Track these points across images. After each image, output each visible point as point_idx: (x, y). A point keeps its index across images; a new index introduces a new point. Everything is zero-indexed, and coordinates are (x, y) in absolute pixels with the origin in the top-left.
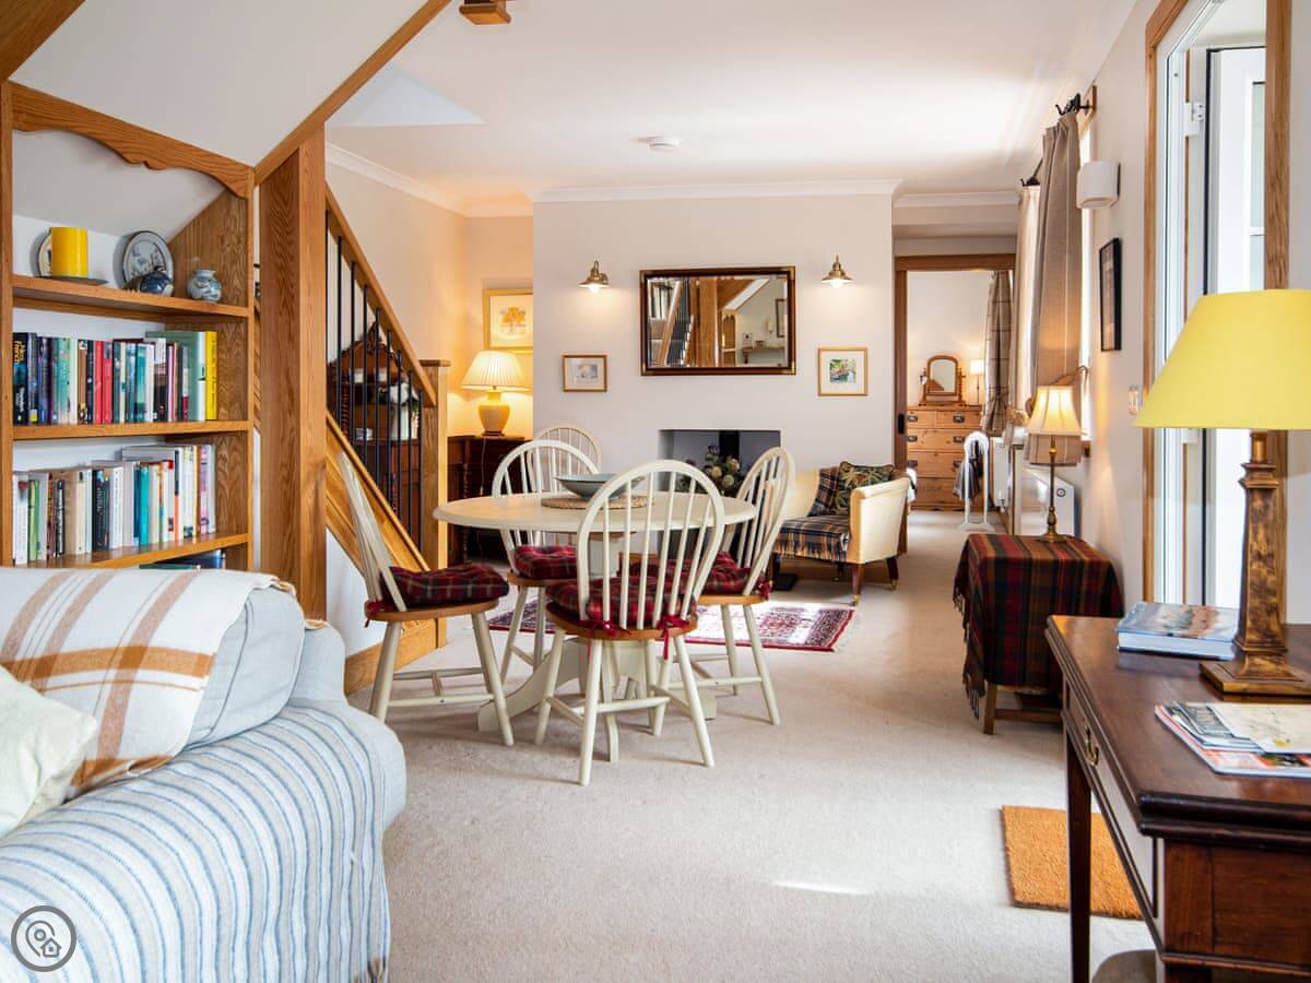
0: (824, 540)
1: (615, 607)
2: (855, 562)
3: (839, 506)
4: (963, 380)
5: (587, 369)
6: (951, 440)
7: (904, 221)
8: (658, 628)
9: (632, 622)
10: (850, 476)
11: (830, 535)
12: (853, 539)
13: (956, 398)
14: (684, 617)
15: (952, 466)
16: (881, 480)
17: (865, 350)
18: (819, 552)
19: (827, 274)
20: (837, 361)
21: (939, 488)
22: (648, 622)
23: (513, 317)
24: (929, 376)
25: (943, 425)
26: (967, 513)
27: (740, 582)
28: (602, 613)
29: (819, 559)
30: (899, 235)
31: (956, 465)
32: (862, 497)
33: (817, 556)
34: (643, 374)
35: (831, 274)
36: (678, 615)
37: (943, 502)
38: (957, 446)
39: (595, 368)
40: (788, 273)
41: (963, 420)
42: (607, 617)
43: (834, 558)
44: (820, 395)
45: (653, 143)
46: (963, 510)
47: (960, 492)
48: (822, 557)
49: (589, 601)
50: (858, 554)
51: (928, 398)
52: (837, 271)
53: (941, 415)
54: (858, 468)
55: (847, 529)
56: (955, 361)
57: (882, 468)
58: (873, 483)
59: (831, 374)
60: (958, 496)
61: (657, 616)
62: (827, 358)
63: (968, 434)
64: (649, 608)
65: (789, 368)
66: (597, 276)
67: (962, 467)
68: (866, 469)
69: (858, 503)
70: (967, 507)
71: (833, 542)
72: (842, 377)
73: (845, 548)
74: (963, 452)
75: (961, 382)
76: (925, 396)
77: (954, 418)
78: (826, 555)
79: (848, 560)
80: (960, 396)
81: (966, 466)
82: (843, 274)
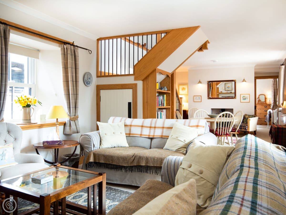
0: (243, 127)
1: (219, 132)
2: (248, 131)
3: (245, 122)
4: (266, 99)
5: (198, 98)
6: (264, 111)
7: (256, 71)
8: (226, 135)
9: (222, 134)
10: (247, 116)
11: (244, 126)
12: (248, 127)
13: (265, 103)
14: (229, 134)
15: (264, 116)
16: (253, 117)
17: (249, 94)
18: (242, 129)
19: (242, 81)
20: (244, 96)
21: (261, 121)
22: (224, 135)
23: (183, 89)
24: (259, 98)
25: (262, 108)
26: (268, 125)
27: (235, 130)
28: (217, 133)
29: (242, 131)
30: (256, 73)
31: (265, 116)
32: (250, 120)
33: (241, 130)
34: (208, 99)
35: (243, 81)
36: (228, 134)
37: (262, 123)
38: (265, 112)
39: (199, 98)
40: (235, 81)
41: (266, 107)
42: (218, 133)
43: (245, 130)
44: (241, 102)
45: (214, 61)
46: (267, 125)
47: (266, 121)
48: (242, 130)
49: (216, 131)
50: (249, 130)
51: (259, 103)
52: (244, 80)
53: (262, 106)
54: (248, 115)
55: (247, 125)
56: (265, 95)
57: (253, 115)
58: (251, 118)
59: (243, 99)
60: (266, 122)
61: (225, 134)
62: (242, 96)
63: (268, 110)
64: (224, 133)
65: (235, 98)
66: (200, 82)
67: (267, 116)
68: (250, 115)
69: (249, 121)
70: (268, 124)
71: (244, 128)
72: (245, 99)
73: (247, 129)
74: (267, 113)
75: (266, 100)
76: (258, 102)
77: (265, 107)
78: (243, 130)
79: (247, 131)
80: (266, 102)
81: (268, 116)
82: (245, 81)
